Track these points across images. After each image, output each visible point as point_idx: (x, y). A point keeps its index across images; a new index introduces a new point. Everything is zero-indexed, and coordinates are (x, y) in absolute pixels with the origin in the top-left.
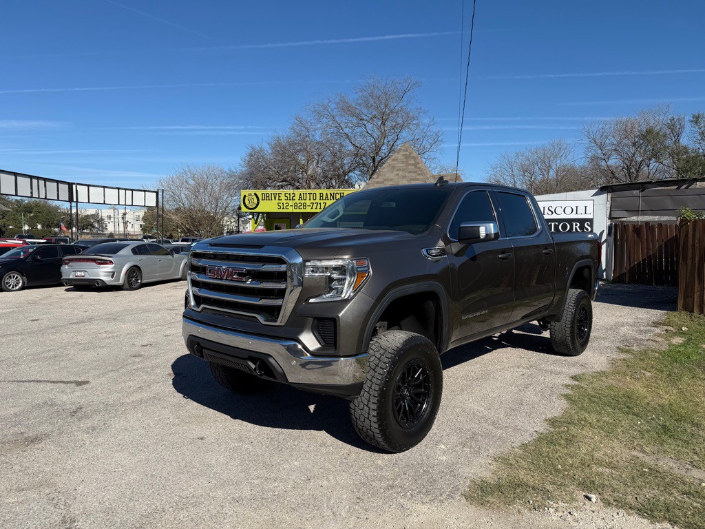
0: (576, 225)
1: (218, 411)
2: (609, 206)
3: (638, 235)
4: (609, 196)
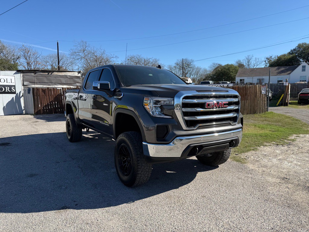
0: (8, 88)
1: (169, 190)
2: (22, 79)
3: (44, 93)
4: (22, 75)
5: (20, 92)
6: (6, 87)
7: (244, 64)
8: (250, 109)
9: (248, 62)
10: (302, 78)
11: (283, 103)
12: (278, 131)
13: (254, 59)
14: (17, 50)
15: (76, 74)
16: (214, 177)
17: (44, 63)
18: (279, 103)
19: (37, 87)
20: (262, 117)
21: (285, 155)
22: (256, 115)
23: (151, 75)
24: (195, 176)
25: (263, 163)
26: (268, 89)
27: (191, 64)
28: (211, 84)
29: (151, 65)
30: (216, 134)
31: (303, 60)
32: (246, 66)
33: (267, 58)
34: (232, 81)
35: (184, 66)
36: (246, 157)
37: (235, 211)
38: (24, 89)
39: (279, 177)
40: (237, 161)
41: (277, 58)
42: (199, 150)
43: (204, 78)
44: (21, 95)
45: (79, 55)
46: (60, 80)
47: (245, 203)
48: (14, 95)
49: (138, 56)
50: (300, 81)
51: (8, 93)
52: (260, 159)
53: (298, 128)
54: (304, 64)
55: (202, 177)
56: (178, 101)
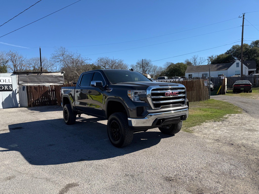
0: (6, 87)
2: (17, 80)
3: (36, 90)
4: (17, 76)
5: (16, 90)
6: (5, 86)
7: (192, 62)
8: (197, 97)
9: (195, 61)
10: (237, 72)
11: (222, 92)
12: (216, 112)
13: (199, 58)
14: (5, 55)
15: (60, 74)
16: (172, 141)
17: (28, 65)
18: (219, 92)
19: (29, 85)
20: (205, 103)
21: (219, 127)
22: (201, 102)
23: (127, 76)
24: (160, 140)
25: (204, 132)
26: (209, 82)
27: (149, 63)
28: (166, 79)
29: (117, 64)
30: (173, 112)
31: (237, 58)
32: (193, 64)
33: (209, 57)
34: (183, 76)
35: (144, 65)
36: (193, 129)
37: (185, 156)
38: (20, 87)
39: (214, 139)
40: (187, 132)
41: (217, 57)
42: (163, 121)
43: (160, 74)
44: (17, 92)
45: (59, 58)
46: (47, 79)
47: (191, 153)
48: (11, 92)
49: (106, 58)
50: (236, 75)
51: (7, 90)
52: (202, 130)
53: (230, 109)
54: (238, 61)
55: (164, 141)
56: (149, 92)
